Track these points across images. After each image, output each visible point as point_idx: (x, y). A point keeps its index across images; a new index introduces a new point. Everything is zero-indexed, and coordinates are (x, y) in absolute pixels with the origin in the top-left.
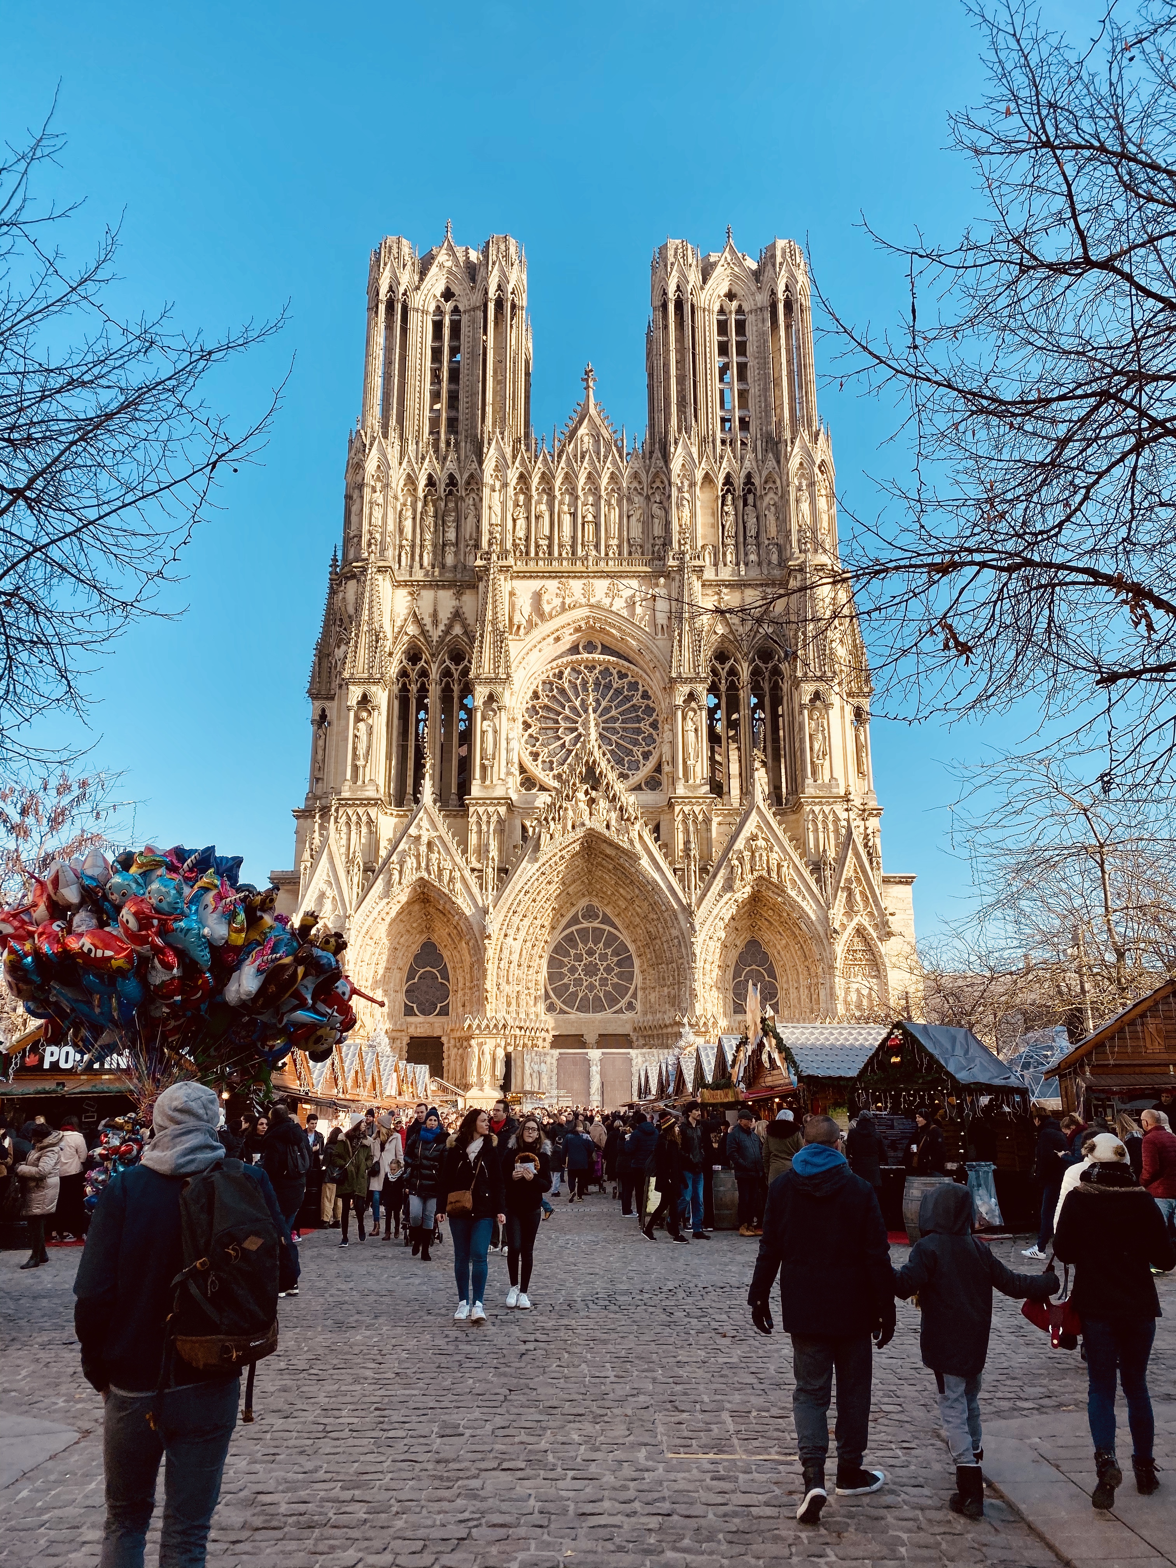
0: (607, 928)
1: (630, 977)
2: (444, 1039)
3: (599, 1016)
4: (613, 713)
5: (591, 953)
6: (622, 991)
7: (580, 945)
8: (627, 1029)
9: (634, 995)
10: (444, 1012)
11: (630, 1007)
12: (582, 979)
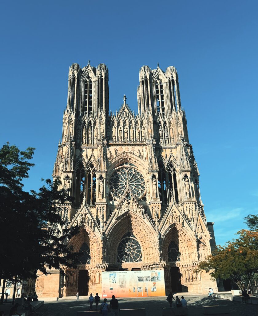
0: (133, 238)
3: (132, 263)
4: (133, 180)
5: (129, 245)
6: (138, 256)
7: (126, 243)
8: (140, 266)
9: (141, 257)
10: (89, 263)
11: (140, 260)
12: (127, 253)
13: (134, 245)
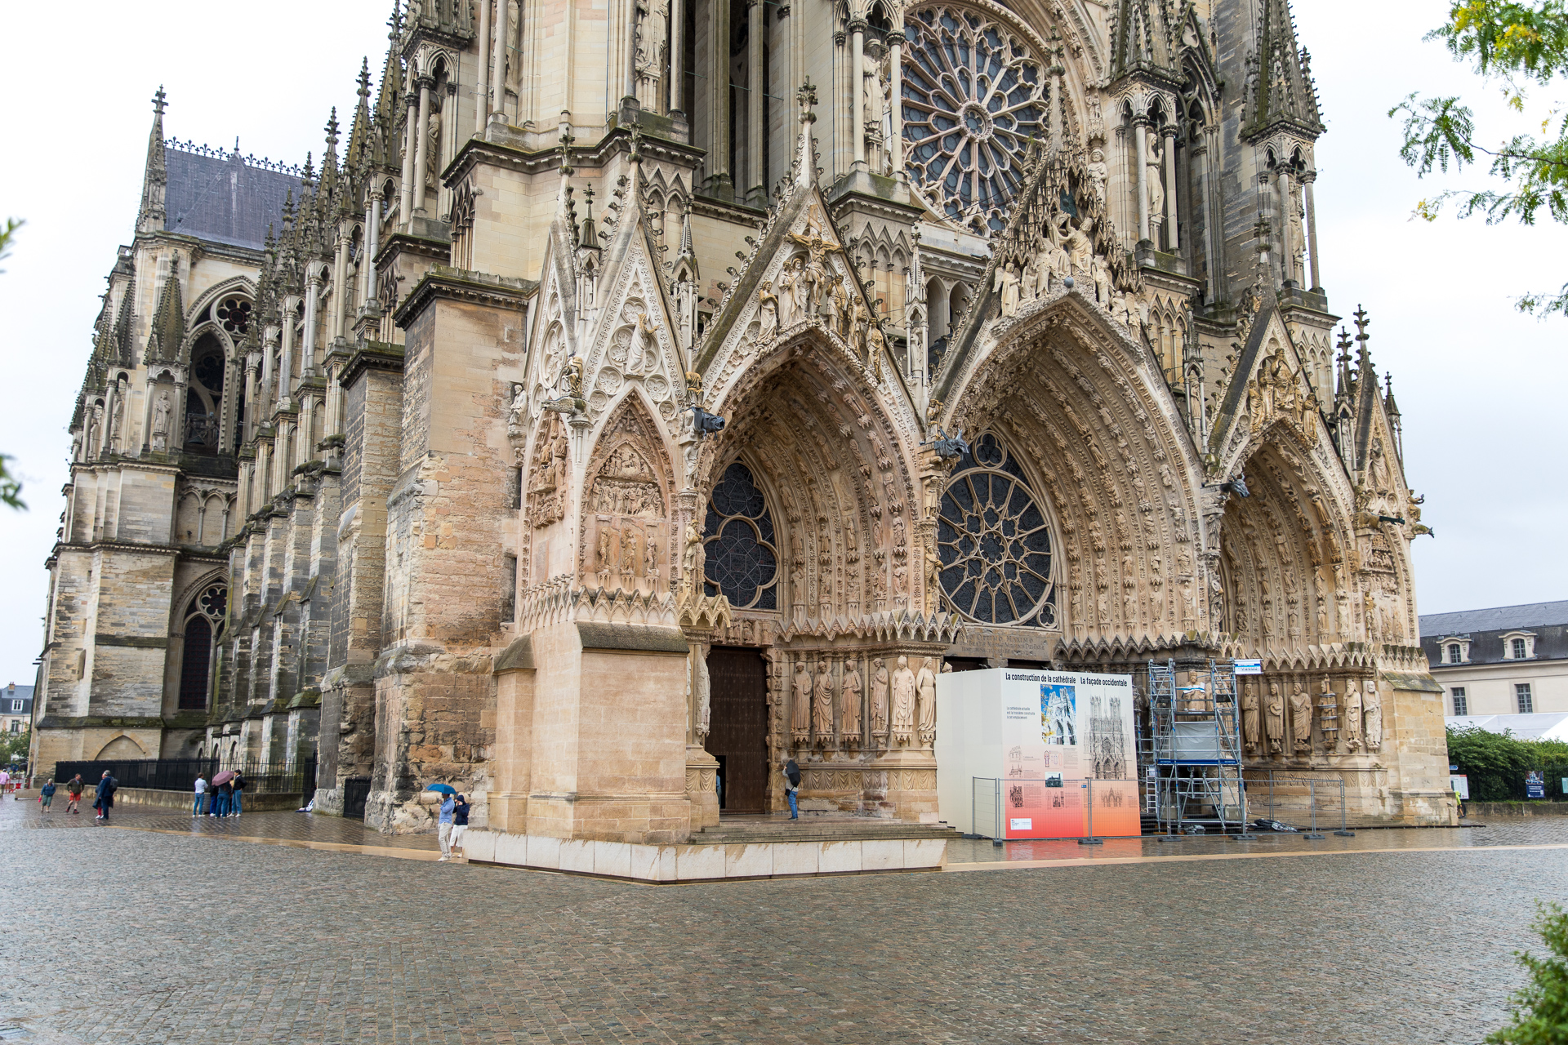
0: (1016, 479)
1: (1043, 563)
2: (773, 654)
4: (1005, 108)
5: (992, 517)
7: (977, 504)
8: (1046, 653)
9: (1051, 598)
10: (769, 602)
11: (1048, 617)
12: (979, 562)
13: (1017, 520)
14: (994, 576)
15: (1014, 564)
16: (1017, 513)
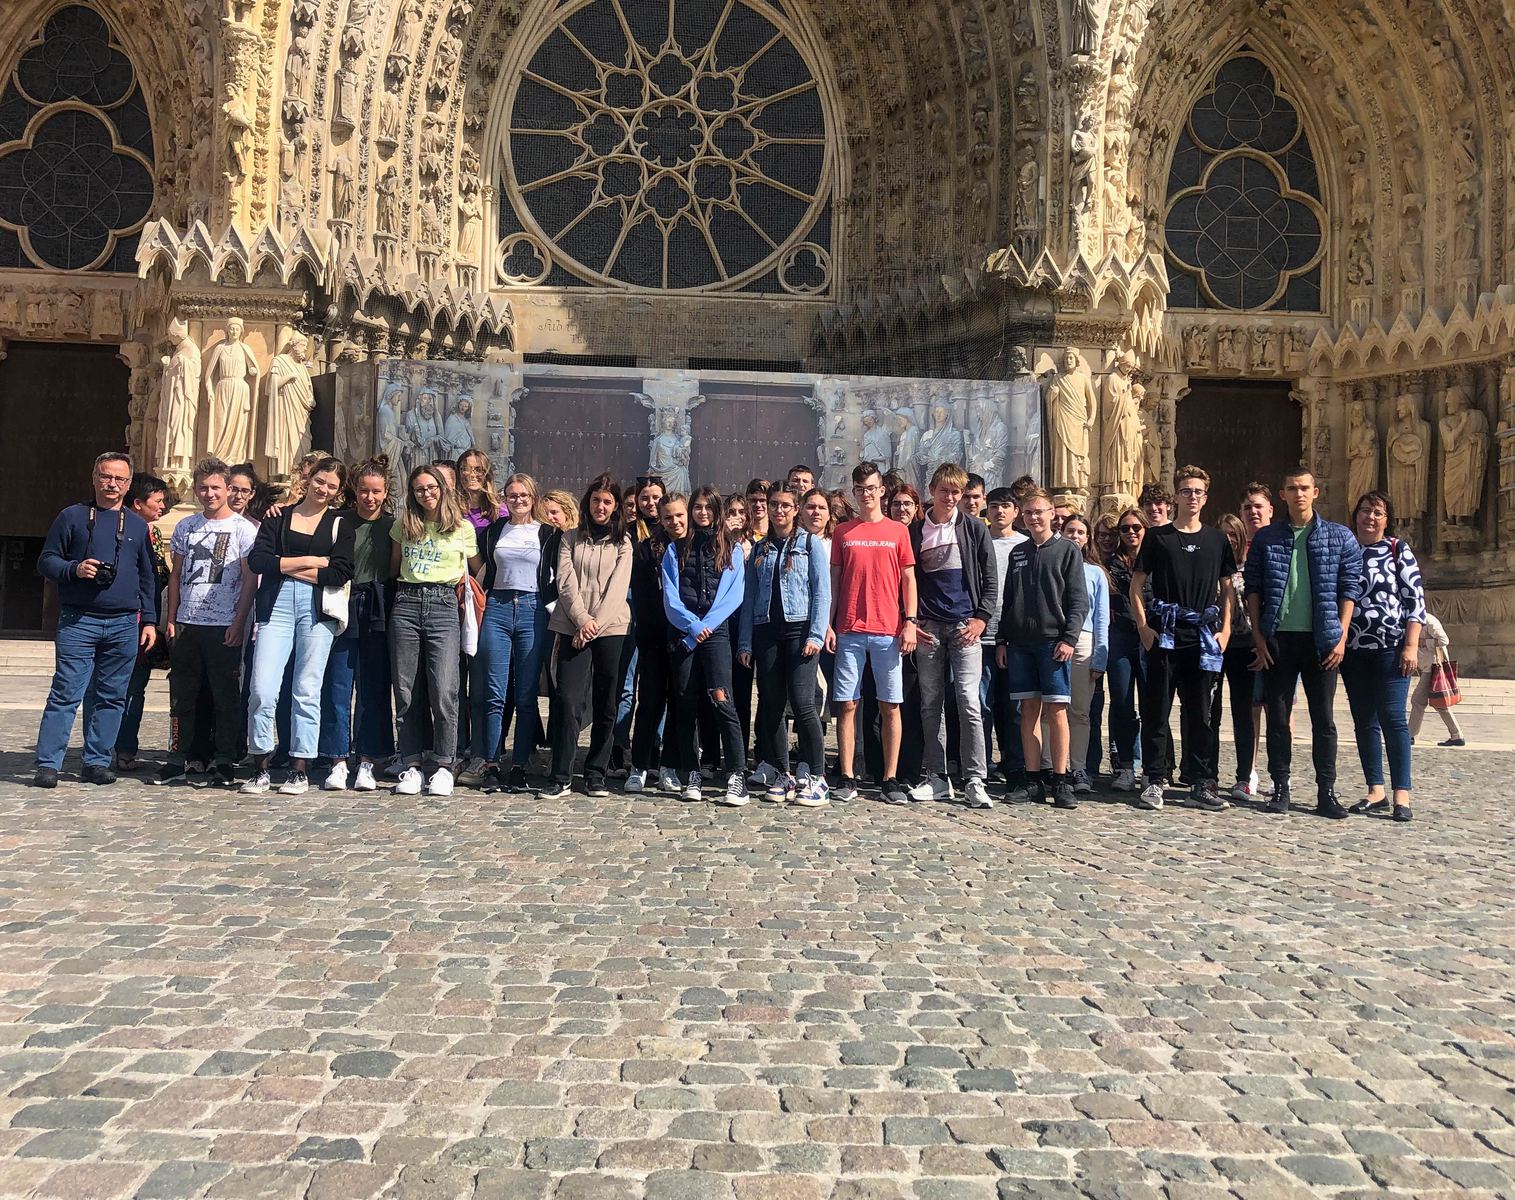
1: (806, 167)
2: (129, 352)
3: (694, 296)
5: (670, 75)
6: (780, 214)
7: (634, 49)
8: (790, 345)
9: (821, 233)
10: (131, 259)
11: (806, 271)
12: (635, 167)
13: (737, 75)
14: (667, 195)
15: (724, 169)
16: (738, 62)
